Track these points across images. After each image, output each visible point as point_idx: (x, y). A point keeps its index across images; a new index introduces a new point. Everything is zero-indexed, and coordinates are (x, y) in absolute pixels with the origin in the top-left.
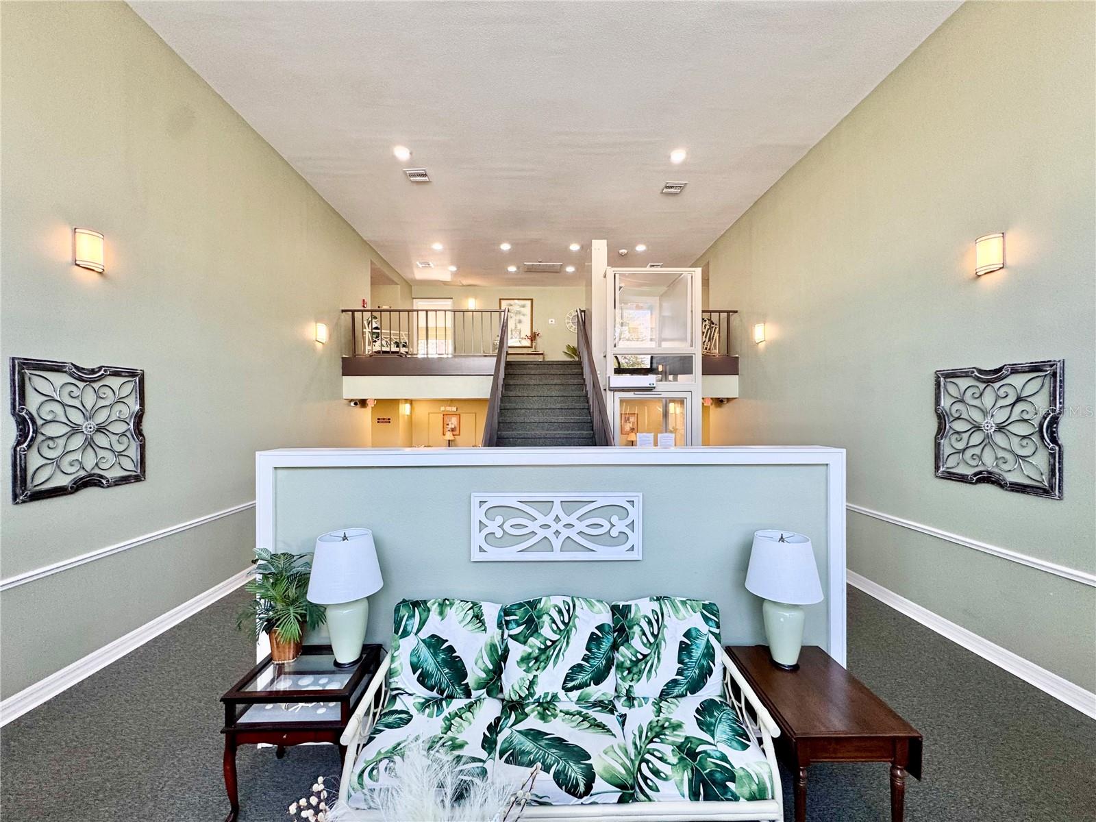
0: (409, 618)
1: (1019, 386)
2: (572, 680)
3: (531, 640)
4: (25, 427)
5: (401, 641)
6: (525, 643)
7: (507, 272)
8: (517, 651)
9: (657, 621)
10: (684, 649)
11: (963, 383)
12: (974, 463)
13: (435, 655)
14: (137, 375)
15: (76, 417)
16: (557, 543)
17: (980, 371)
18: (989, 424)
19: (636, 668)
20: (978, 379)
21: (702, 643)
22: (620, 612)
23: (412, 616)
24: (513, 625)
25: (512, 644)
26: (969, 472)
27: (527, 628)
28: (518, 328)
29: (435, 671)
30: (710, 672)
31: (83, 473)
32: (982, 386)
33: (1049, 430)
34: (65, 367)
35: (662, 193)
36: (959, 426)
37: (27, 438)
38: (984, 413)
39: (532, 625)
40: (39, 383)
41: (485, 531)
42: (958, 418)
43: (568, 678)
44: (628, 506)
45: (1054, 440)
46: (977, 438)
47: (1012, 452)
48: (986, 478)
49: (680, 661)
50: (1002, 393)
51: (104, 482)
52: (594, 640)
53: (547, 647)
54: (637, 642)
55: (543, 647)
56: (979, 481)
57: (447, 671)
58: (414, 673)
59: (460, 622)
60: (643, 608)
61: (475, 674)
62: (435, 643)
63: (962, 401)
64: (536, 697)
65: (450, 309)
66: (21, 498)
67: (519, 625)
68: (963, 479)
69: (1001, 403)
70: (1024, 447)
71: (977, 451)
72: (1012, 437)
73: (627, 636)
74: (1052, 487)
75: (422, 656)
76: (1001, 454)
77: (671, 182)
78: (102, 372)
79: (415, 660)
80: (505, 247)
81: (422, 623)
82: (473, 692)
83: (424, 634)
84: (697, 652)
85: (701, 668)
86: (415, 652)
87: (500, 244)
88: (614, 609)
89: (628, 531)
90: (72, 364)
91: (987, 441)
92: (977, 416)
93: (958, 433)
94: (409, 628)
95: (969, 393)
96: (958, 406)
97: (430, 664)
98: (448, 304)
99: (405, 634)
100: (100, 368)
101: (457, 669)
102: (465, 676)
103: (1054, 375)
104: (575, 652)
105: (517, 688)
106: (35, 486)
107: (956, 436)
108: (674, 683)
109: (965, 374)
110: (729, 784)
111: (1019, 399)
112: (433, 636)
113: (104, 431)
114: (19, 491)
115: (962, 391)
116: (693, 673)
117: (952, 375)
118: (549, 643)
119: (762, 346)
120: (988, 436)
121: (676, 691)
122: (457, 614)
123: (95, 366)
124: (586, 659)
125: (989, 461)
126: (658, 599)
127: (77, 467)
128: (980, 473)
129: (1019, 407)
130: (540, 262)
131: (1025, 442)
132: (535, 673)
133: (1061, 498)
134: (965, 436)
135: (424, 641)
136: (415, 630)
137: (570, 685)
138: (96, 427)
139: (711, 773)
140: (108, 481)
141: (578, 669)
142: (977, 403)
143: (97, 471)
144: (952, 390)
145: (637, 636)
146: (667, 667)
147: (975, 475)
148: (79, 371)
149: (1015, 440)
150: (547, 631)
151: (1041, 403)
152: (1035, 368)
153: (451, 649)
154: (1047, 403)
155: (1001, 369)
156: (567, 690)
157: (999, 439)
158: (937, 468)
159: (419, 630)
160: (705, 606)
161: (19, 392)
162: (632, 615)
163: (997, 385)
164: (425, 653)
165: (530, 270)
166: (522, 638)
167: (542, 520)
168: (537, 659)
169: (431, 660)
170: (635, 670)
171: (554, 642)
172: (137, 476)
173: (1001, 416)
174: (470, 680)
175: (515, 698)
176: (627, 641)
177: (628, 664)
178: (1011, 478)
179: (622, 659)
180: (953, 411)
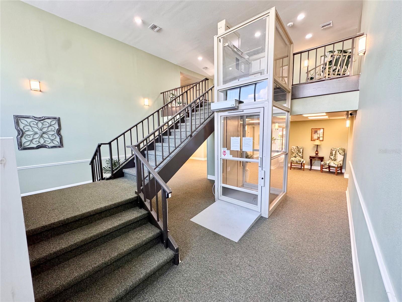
4: (19, 132)
14: (57, 119)
15: (36, 130)
31: (40, 144)
34: (30, 117)
37: (20, 134)
40: (23, 121)
51: (47, 147)
66: (20, 149)
78: (43, 118)
90: (33, 116)
100: (43, 117)
106: (24, 146)
113: (46, 134)
114: (19, 147)
123: (41, 116)
127: (38, 142)
138: (42, 133)
140: (49, 147)
143: (45, 144)
148: (35, 118)
161: (17, 123)
172: (59, 146)
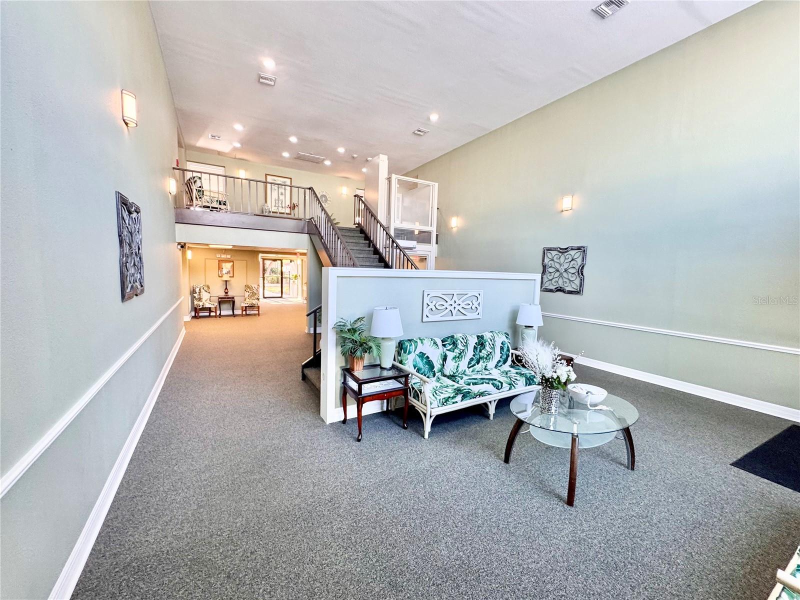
0: (410, 346)
1: (573, 254)
2: (470, 364)
3: (455, 350)
5: (409, 356)
6: (453, 352)
7: (282, 157)
8: (450, 355)
9: (493, 339)
10: (502, 348)
11: (554, 253)
12: (555, 284)
13: (422, 360)
14: (139, 212)
16: (454, 312)
17: (560, 249)
18: (562, 269)
19: (488, 357)
20: (559, 252)
21: (506, 346)
22: (480, 337)
23: (411, 345)
24: (448, 345)
25: (448, 353)
26: (553, 288)
27: (454, 346)
28: (281, 199)
29: (423, 367)
30: (509, 356)
32: (560, 254)
33: (581, 271)
34: (128, 201)
35: (414, 133)
36: (551, 270)
38: (560, 265)
39: (454, 344)
41: (429, 308)
42: (551, 267)
43: (469, 363)
44: (478, 296)
45: (582, 274)
46: (557, 274)
47: (569, 279)
48: (560, 290)
49: (501, 353)
50: (567, 257)
52: (475, 348)
53: (461, 352)
54: (488, 348)
55: (460, 352)
56: (557, 291)
57: (427, 366)
58: (415, 369)
59: (430, 346)
60: (487, 336)
61: (437, 367)
62: (422, 355)
63: (553, 260)
64: (459, 372)
65: (222, 174)
67: (450, 345)
68: (551, 291)
69: (567, 261)
70: (572, 277)
71: (557, 279)
72: (569, 273)
73: (484, 346)
74: (580, 291)
75: (417, 361)
76: (565, 280)
77: (422, 129)
79: (415, 363)
80: (293, 139)
81: (416, 348)
82: (436, 374)
83: (417, 352)
84: (505, 349)
85: (506, 355)
86: (414, 360)
87: (289, 136)
88: (478, 337)
89: (478, 306)
91: (561, 275)
92: (558, 266)
93: (550, 273)
94: (411, 350)
95: (556, 257)
96: (552, 262)
97: (421, 364)
98: (220, 171)
99: (410, 353)
101: (431, 366)
102: (434, 367)
103: (584, 251)
104: (470, 353)
105: (452, 370)
107: (550, 274)
108: (500, 361)
109: (555, 249)
110: (534, 379)
111: (573, 260)
112: (421, 353)
114: (125, 293)
115: (553, 256)
116: (504, 357)
117: (549, 250)
118: (462, 351)
119: (455, 230)
120: (561, 274)
121: (500, 364)
122: (427, 342)
124: (474, 355)
125: (561, 284)
126: (491, 332)
128: (558, 288)
129: (572, 263)
130: (311, 154)
131: (573, 275)
132: (458, 363)
133: (582, 294)
134: (553, 274)
135: (417, 355)
136: (413, 351)
137: (470, 366)
139: (529, 377)
141: (472, 359)
142: (558, 261)
144: (549, 255)
145: (487, 346)
146: (497, 356)
147: (556, 289)
149: (570, 275)
150: (460, 346)
151: (579, 261)
152: (579, 249)
153: (428, 357)
154: (581, 261)
155: (567, 248)
156: (469, 368)
157: (565, 275)
158: (541, 287)
159: (415, 351)
160: (505, 333)
162: (485, 338)
163: (566, 254)
164: (418, 359)
165: (299, 158)
166: (452, 350)
167: (450, 302)
168: (458, 357)
169: (421, 363)
170: (488, 358)
171: (463, 350)
173: (566, 266)
174: (436, 369)
175: (452, 374)
176: (484, 348)
177: (485, 356)
178: (567, 289)
179: (483, 355)
180: (549, 264)
